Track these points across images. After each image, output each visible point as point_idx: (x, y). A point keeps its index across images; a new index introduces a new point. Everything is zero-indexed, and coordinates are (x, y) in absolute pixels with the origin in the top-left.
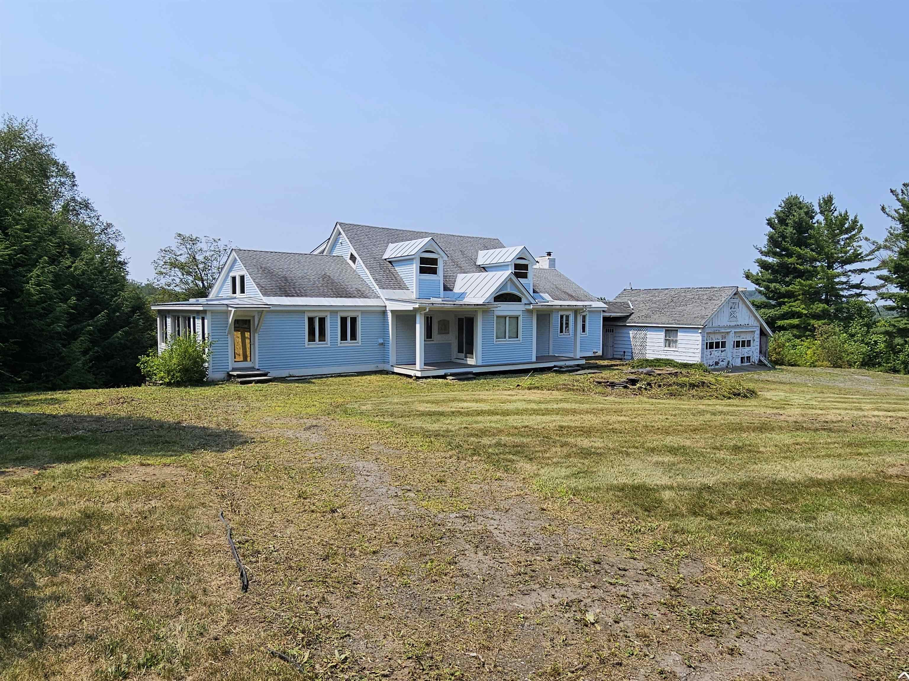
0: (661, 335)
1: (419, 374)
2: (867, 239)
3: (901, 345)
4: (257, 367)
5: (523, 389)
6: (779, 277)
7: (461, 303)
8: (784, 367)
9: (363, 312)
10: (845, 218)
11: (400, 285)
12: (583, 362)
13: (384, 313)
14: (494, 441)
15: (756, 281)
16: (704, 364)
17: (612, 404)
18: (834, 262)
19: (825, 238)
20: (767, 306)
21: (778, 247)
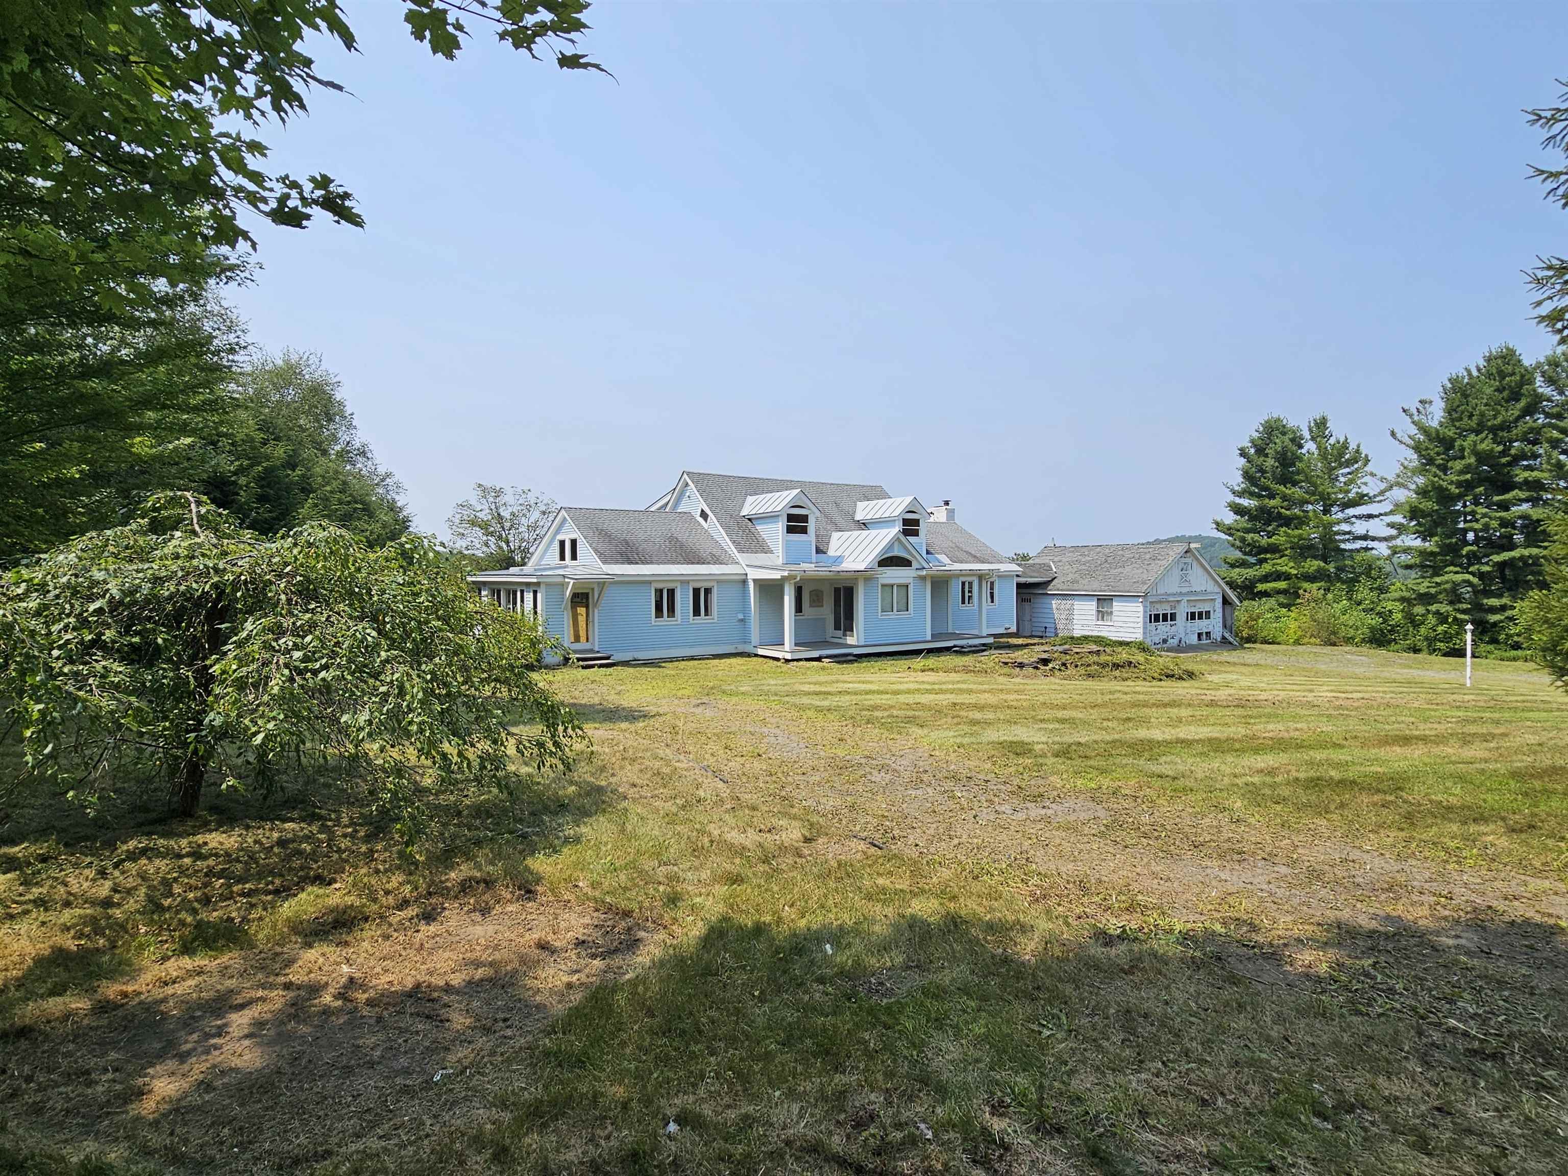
0: (1092, 605)
1: (788, 656)
2: (1373, 475)
3: (1423, 615)
4: (596, 649)
5: (915, 670)
6: (1258, 525)
7: (838, 569)
8: (1258, 646)
9: (718, 582)
10: (1345, 445)
11: (762, 548)
12: (991, 640)
13: (744, 582)
14: (886, 714)
15: (1229, 530)
16: (1148, 642)
17: (1014, 684)
18: (1332, 506)
19: (1319, 473)
20: (1243, 564)
21: (1256, 486)
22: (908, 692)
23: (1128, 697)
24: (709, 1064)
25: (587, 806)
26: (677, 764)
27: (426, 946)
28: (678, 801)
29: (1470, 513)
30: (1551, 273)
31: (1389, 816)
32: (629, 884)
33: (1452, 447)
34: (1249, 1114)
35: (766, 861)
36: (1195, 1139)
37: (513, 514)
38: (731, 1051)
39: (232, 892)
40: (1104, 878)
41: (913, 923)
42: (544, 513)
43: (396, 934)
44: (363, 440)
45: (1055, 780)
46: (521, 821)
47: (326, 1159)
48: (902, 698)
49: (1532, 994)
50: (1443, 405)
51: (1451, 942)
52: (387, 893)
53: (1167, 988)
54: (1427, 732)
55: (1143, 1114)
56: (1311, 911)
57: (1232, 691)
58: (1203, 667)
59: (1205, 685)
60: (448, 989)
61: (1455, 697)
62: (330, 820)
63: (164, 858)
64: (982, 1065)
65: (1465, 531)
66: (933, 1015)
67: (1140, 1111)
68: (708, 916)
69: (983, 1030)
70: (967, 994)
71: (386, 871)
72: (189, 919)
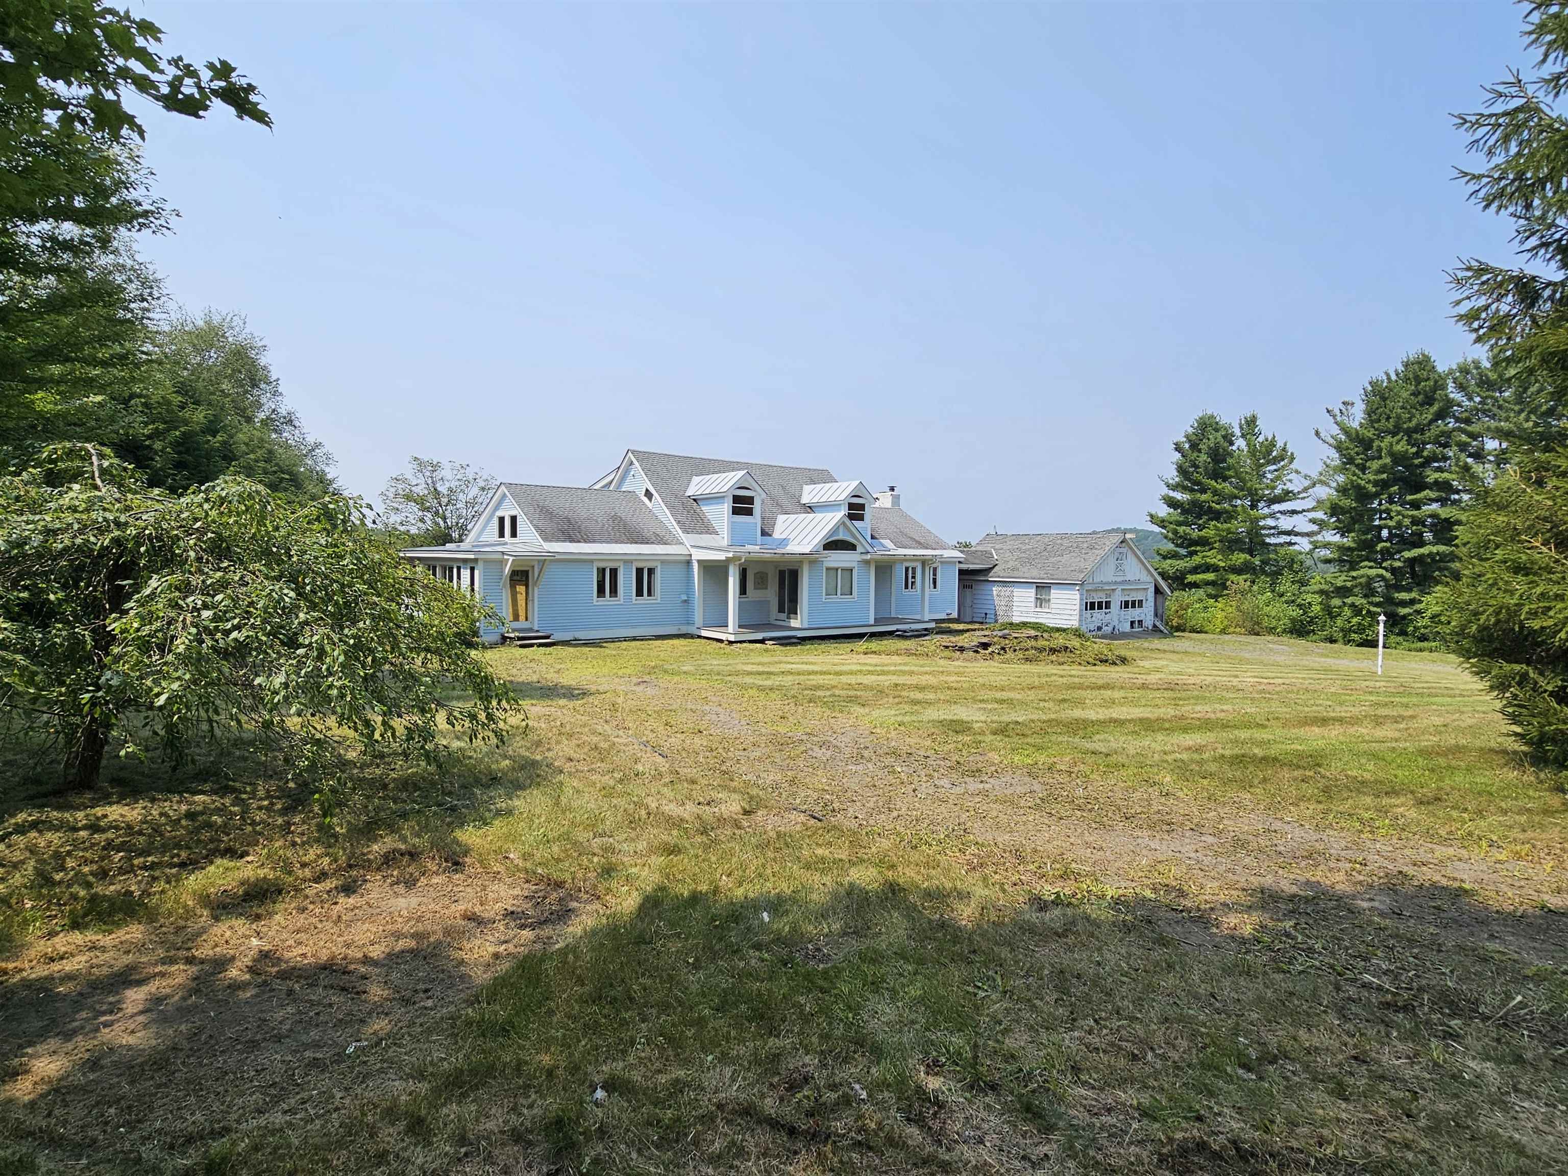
0: (1031, 592)
1: (732, 638)
2: (1297, 472)
3: (1340, 607)
4: (536, 628)
5: (858, 653)
6: (1190, 518)
7: (783, 551)
8: (1186, 634)
9: (663, 562)
10: (1273, 444)
11: (708, 529)
12: (933, 625)
13: (689, 563)
14: (828, 693)
15: (1162, 523)
16: (1084, 629)
17: (955, 667)
18: (1259, 501)
19: (1248, 470)
20: (1175, 556)
21: (1189, 480)
22: (851, 673)
23: (1064, 680)
24: (639, 1031)
25: (521, 779)
26: (616, 740)
27: (344, 918)
28: (615, 775)
29: (1384, 511)
30: (1470, 274)
31: (1309, 790)
32: (563, 855)
33: (1370, 447)
34: (1178, 1068)
35: (704, 832)
36: (1125, 1092)
37: (450, 489)
38: (664, 1017)
39: (132, 865)
40: (1039, 848)
41: (851, 890)
42: (483, 489)
43: (311, 907)
44: (289, 408)
45: (995, 757)
46: (450, 794)
47: (223, 1136)
48: (844, 679)
49: (1439, 951)
50: (1363, 407)
51: (1365, 905)
52: (304, 865)
53: (1099, 949)
54: (1343, 714)
55: (1076, 1069)
56: (1236, 878)
57: (1162, 676)
58: (1134, 654)
59: (1136, 670)
60: (366, 960)
61: (1367, 683)
62: (245, 792)
63: (57, 830)
64: (917, 1026)
65: (1380, 528)
66: (870, 979)
67: (1073, 1067)
68: (643, 886)
69: (918, 993)
70: (903, 958)
71: (303, 843)
72: (82, 893)
